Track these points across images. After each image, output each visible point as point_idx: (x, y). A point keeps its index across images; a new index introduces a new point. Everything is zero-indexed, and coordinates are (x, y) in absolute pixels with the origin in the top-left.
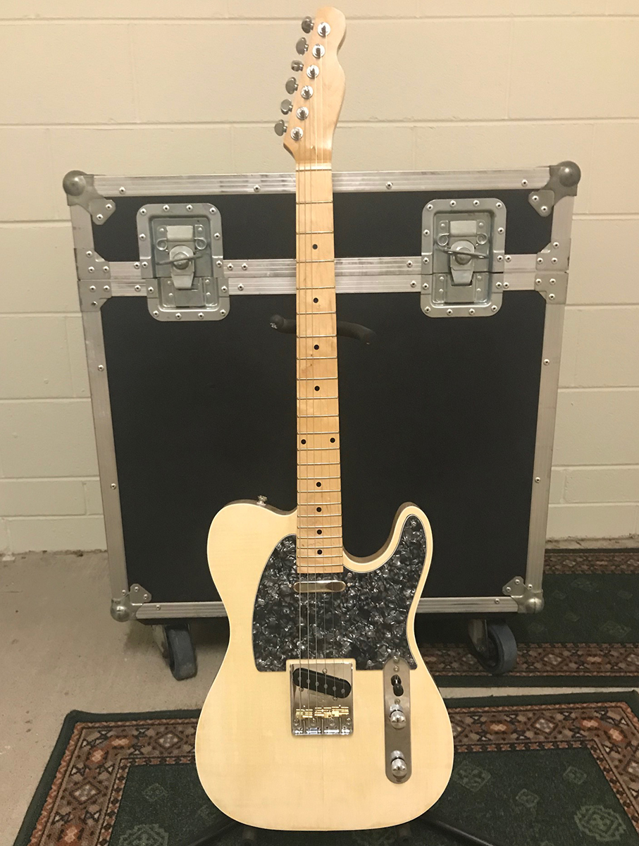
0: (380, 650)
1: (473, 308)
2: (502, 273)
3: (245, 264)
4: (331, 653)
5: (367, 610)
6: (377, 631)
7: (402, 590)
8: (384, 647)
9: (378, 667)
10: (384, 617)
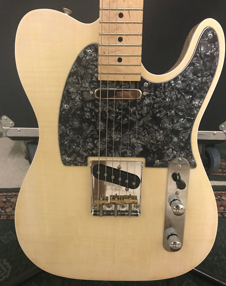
0: (167, 152)
4: (126, 153)
5: (159, 117)
6: (166, 136)
7: (192, 100)
8: (171, 150)
9: (164, 165)
10: (173, 123)
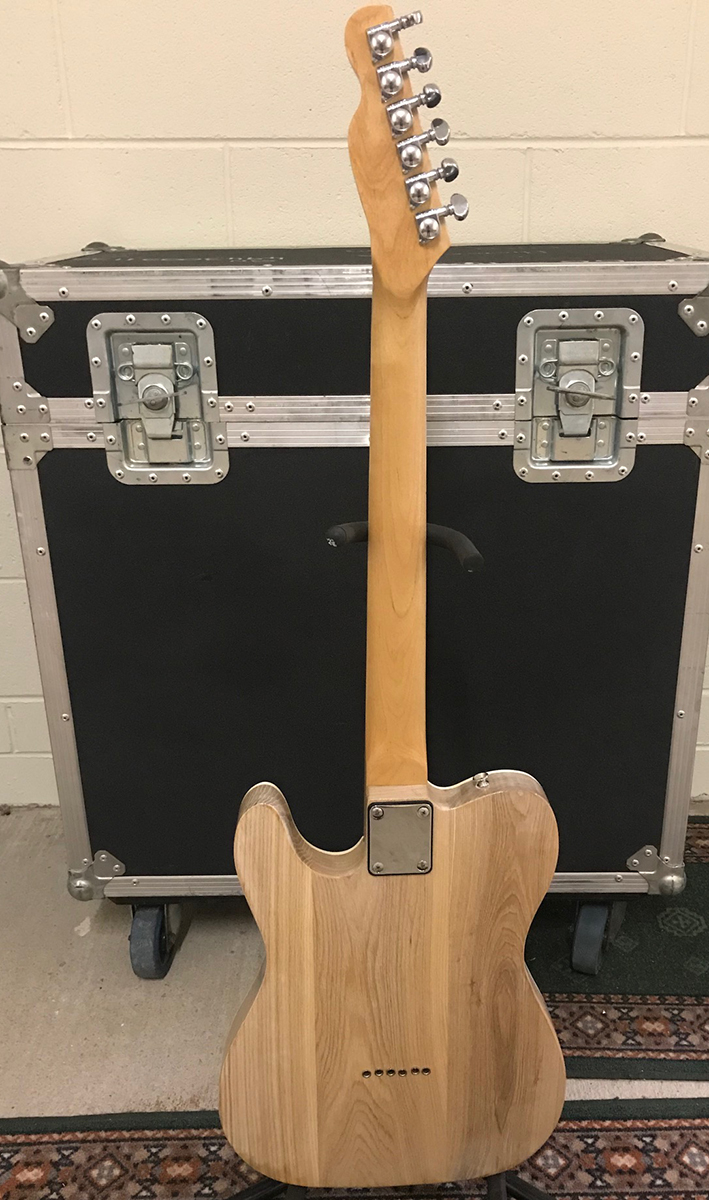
1: (592, 470)
2: (636, 419)
3: (250, 403)
